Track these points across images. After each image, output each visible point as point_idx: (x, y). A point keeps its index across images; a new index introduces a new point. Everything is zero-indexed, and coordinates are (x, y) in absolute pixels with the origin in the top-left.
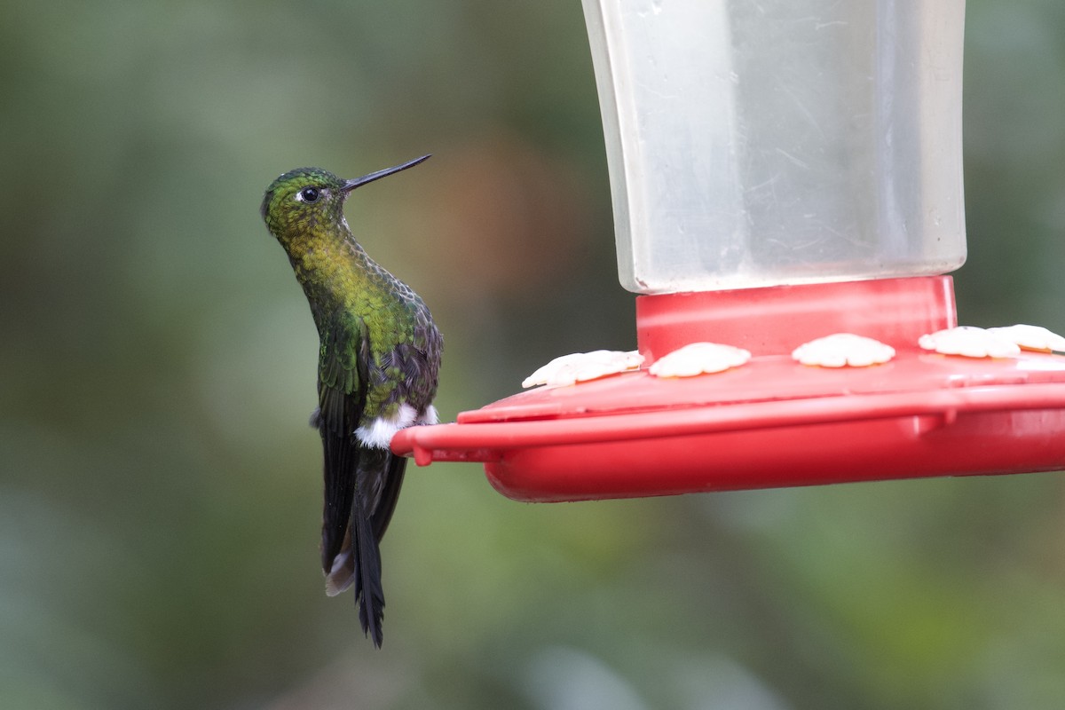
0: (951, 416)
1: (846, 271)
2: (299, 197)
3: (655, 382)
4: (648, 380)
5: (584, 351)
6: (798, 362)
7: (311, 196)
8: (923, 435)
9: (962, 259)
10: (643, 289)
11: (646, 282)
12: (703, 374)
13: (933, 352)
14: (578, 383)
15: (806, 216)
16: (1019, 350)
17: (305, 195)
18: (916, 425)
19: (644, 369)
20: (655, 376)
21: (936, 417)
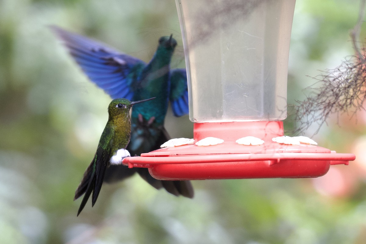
0: (279, 160)
1: (252, 118)
2: (117, 106)
3: (197, 147)
4: (195, 147)
5: (178, 138)
6: (237, 144)
7: (120, 106)
8: (271, 165)
9: (285, 117)
10: (195, 121)
11: (196, 119)
12: (210, 145)
13: (276, 142)
14: (175, 146)
15: (242, 102)
16: (300, 143)
17: (119, 106)
18: (269, 163)
19: (194, 144)
20: (197, 146)
21: (275, 161)
